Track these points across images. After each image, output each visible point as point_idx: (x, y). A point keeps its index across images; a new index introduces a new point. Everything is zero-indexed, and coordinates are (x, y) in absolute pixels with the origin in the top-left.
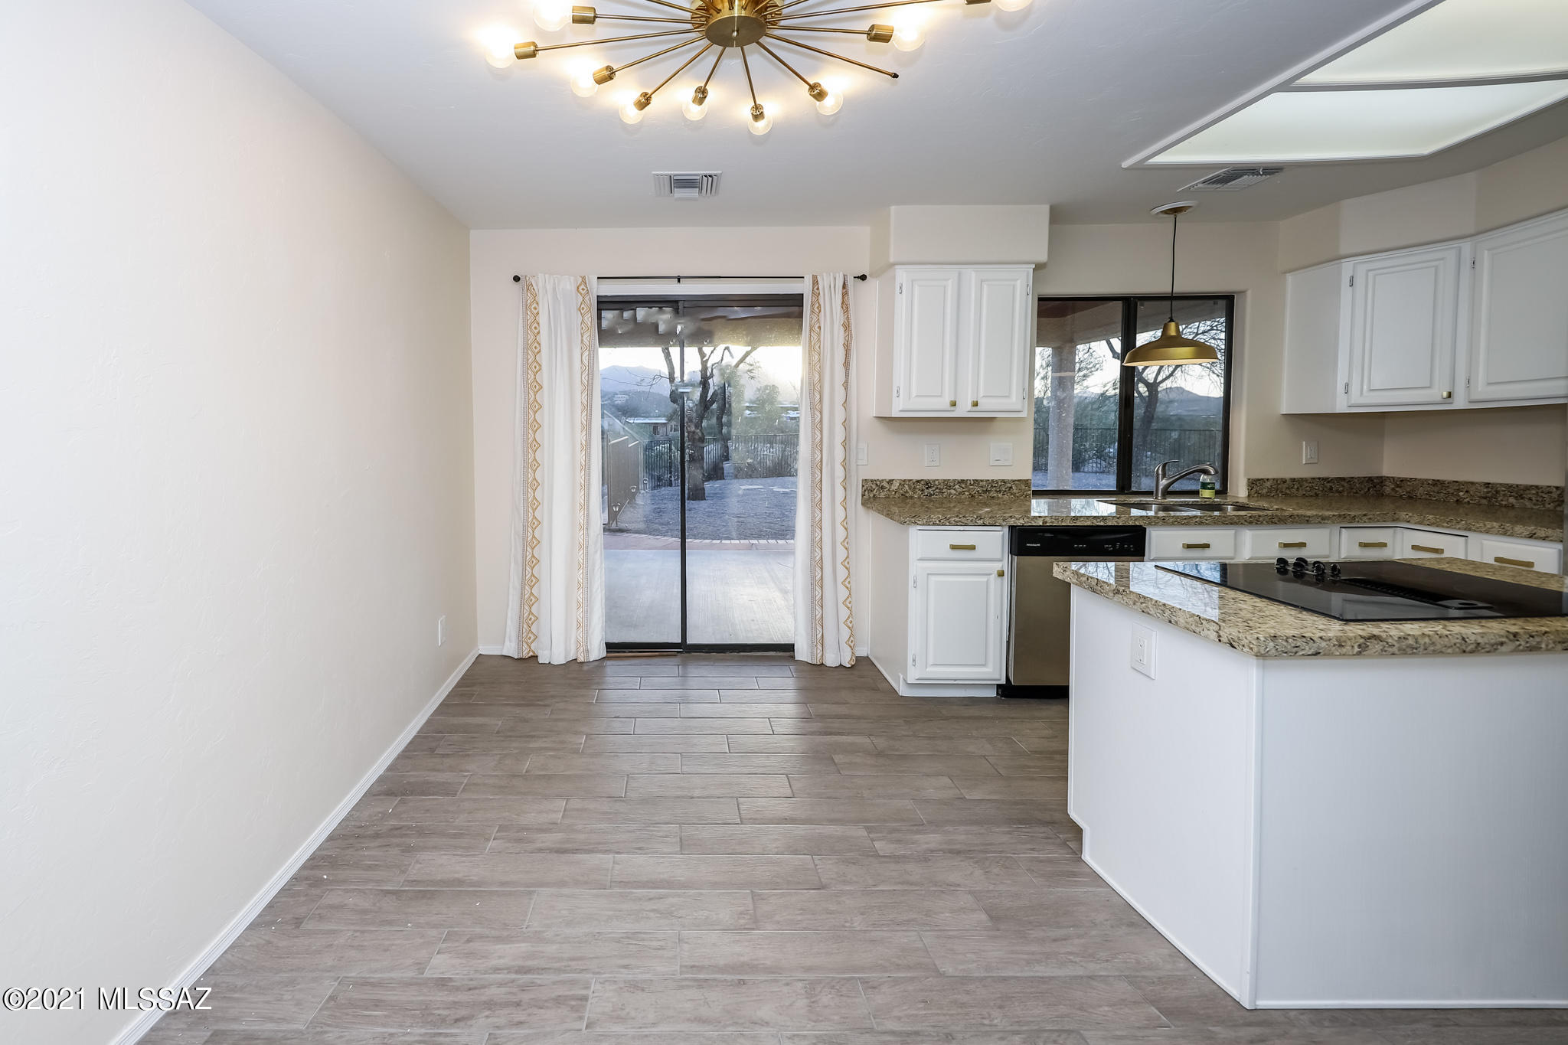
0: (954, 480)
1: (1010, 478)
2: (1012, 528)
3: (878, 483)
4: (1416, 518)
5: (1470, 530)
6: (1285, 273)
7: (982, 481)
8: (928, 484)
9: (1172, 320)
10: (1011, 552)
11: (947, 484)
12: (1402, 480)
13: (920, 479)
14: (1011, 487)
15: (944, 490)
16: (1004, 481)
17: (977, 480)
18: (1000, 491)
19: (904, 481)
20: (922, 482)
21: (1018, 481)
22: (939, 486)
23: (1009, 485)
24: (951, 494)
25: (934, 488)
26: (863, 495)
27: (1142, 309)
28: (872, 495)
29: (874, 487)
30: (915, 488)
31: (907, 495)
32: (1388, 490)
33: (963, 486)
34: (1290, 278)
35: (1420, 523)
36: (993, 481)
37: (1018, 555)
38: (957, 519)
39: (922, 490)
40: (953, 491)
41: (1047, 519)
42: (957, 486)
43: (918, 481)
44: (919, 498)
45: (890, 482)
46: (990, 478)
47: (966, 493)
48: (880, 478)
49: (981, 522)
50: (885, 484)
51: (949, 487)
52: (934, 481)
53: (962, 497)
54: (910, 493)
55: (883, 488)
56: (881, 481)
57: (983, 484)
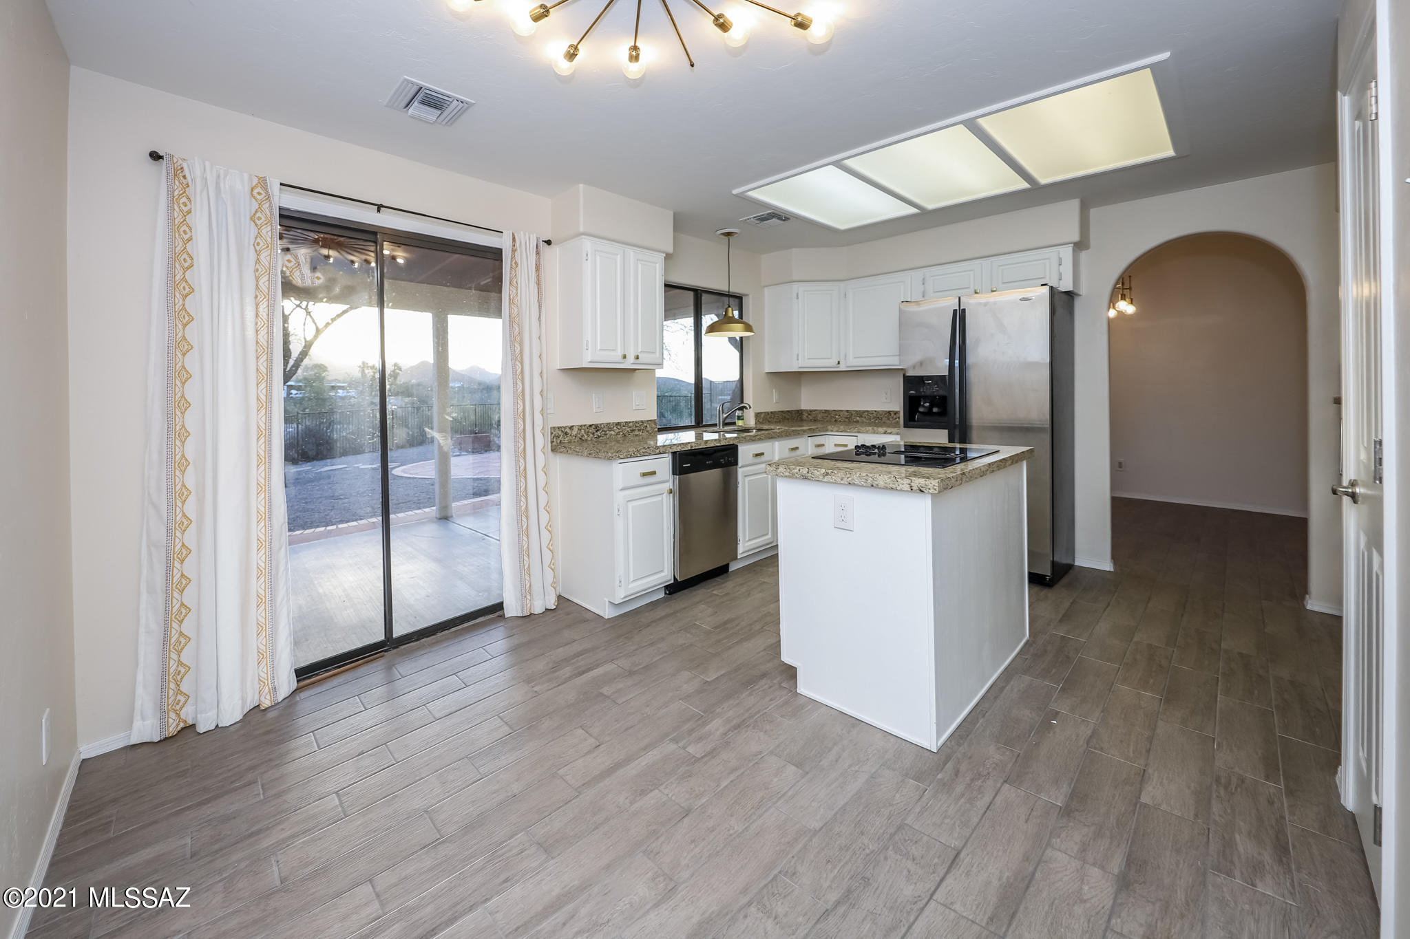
0: (613, 423)
1: (646, 419)
2: (674, 454)
3: (563, 429)
4: (836, 429)
5: (859, 432)
6: (764, 287)
7: (630, 422)
8: (596, 428)
9: (729, 307)
10: (674, 474)
11: (609, 427)
12: (811, 411)
13: (591, 423)
15: (608, 432)
16: (642, 422)
17: (627, 422)
18: (640, 430)
19: (581, 426)
20: (593, 426)
21: (650, 421)
22: (604, 429)
23: (644, 425)
24: (611, 435)
25: (601, 431)
26: (552, 442)
27: (705, 297)
28: (559, 442)
29: (560, 433)
30: (588, 432)
31: (583, 438)
32: (804, 417)
33: (619, 427)
34: (766, 290)
35: (837, 431)
36: (636, 422)
37: (680, 474)
38: (644, 450)
39: (593, 434)
40: (613, 433)
41: (693, 445)
42: (615, 428)
43: (590, 426)
44: (592, 439)
45: (571, 428)
46: (634, 420)
47: (621, 433)
48: (564, 426)
49: (657, 451)
50: (568, 430)
51: (610, 429)
52: (601, 424)
53: (619, 436)
54: (586, 436)
55: (566, 433)
56: (565, 428)
57: (631, 424)
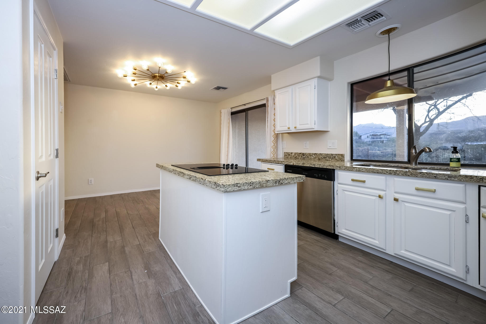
0: (312, 153)
1: (334, 153)
3: (288, 153)
7: (323, 154)
8: (303, 154)
11: (310, 155)
13: (301, 152)
14: (335, 157)
15: (309, 157)
16: (332, 155)
17: (321, 154)
18: (330, 158)
19: (296, 153)
21: (338, 154)
22: (307, 155)
23: (334, 156)
25: (305, 156)
26: (284, 157)
28: (286, 157)
29: (287, 154)
30: (299, 155)
31: (297, 157)
33: (316, 155)
36: (327, 154)
39: (302, 156)
40: (312, 157)
42: (314, 155)
44: (301, 158)
45: (292, 153)
46: (326, 153)
47: (317, 158)
52: (305, 153)
53: (316, 159)
54: (298, 157)
55: (289, 155)
56: (289, 153)
57: (324, 155)
